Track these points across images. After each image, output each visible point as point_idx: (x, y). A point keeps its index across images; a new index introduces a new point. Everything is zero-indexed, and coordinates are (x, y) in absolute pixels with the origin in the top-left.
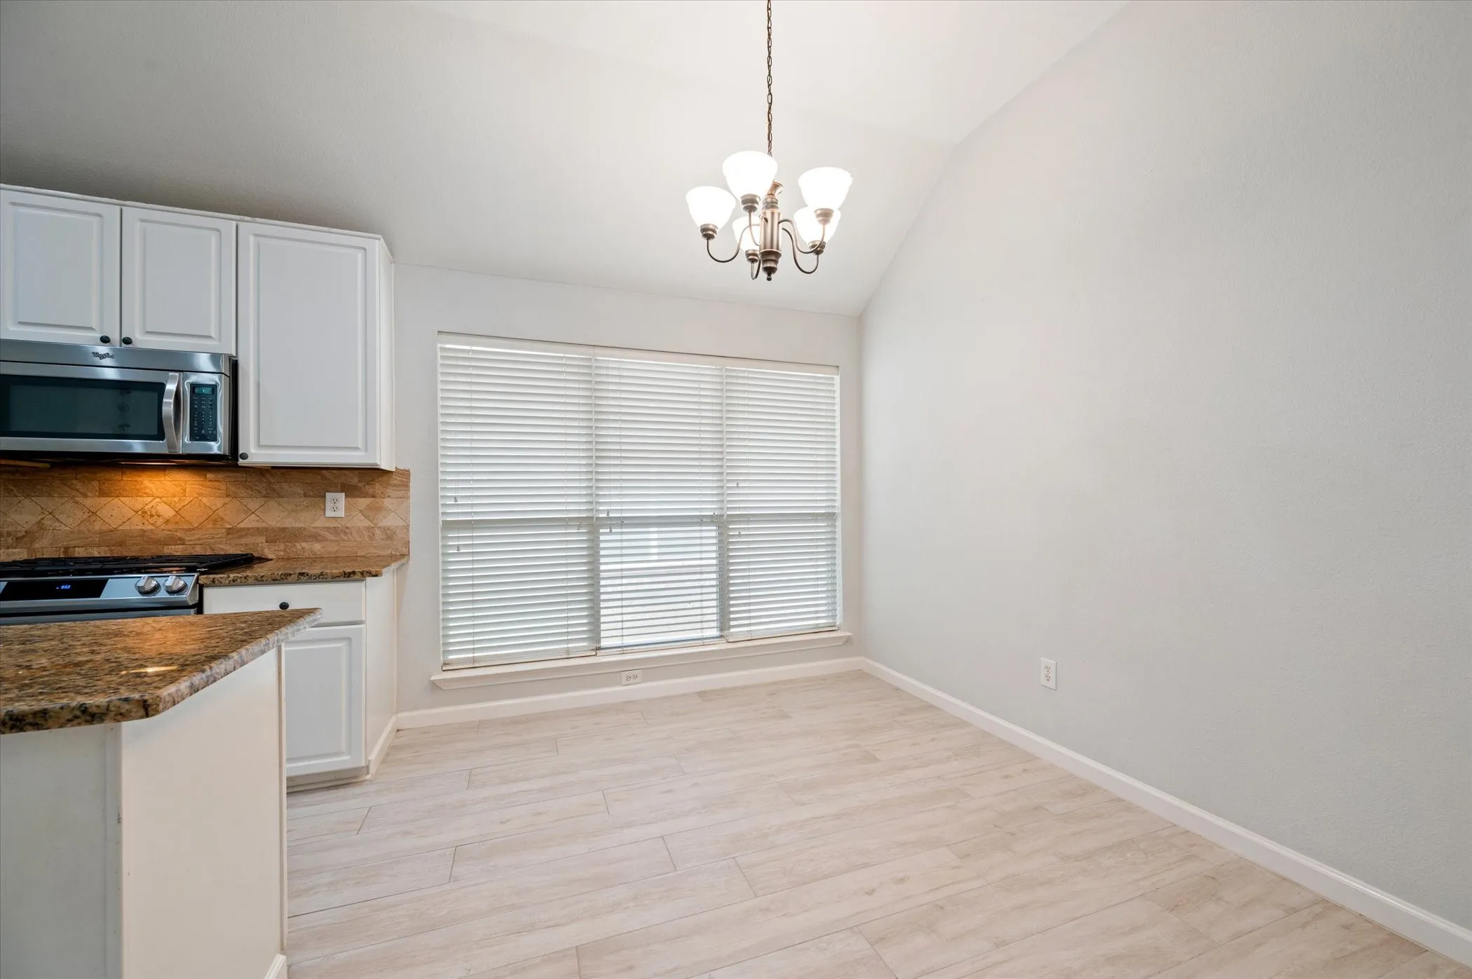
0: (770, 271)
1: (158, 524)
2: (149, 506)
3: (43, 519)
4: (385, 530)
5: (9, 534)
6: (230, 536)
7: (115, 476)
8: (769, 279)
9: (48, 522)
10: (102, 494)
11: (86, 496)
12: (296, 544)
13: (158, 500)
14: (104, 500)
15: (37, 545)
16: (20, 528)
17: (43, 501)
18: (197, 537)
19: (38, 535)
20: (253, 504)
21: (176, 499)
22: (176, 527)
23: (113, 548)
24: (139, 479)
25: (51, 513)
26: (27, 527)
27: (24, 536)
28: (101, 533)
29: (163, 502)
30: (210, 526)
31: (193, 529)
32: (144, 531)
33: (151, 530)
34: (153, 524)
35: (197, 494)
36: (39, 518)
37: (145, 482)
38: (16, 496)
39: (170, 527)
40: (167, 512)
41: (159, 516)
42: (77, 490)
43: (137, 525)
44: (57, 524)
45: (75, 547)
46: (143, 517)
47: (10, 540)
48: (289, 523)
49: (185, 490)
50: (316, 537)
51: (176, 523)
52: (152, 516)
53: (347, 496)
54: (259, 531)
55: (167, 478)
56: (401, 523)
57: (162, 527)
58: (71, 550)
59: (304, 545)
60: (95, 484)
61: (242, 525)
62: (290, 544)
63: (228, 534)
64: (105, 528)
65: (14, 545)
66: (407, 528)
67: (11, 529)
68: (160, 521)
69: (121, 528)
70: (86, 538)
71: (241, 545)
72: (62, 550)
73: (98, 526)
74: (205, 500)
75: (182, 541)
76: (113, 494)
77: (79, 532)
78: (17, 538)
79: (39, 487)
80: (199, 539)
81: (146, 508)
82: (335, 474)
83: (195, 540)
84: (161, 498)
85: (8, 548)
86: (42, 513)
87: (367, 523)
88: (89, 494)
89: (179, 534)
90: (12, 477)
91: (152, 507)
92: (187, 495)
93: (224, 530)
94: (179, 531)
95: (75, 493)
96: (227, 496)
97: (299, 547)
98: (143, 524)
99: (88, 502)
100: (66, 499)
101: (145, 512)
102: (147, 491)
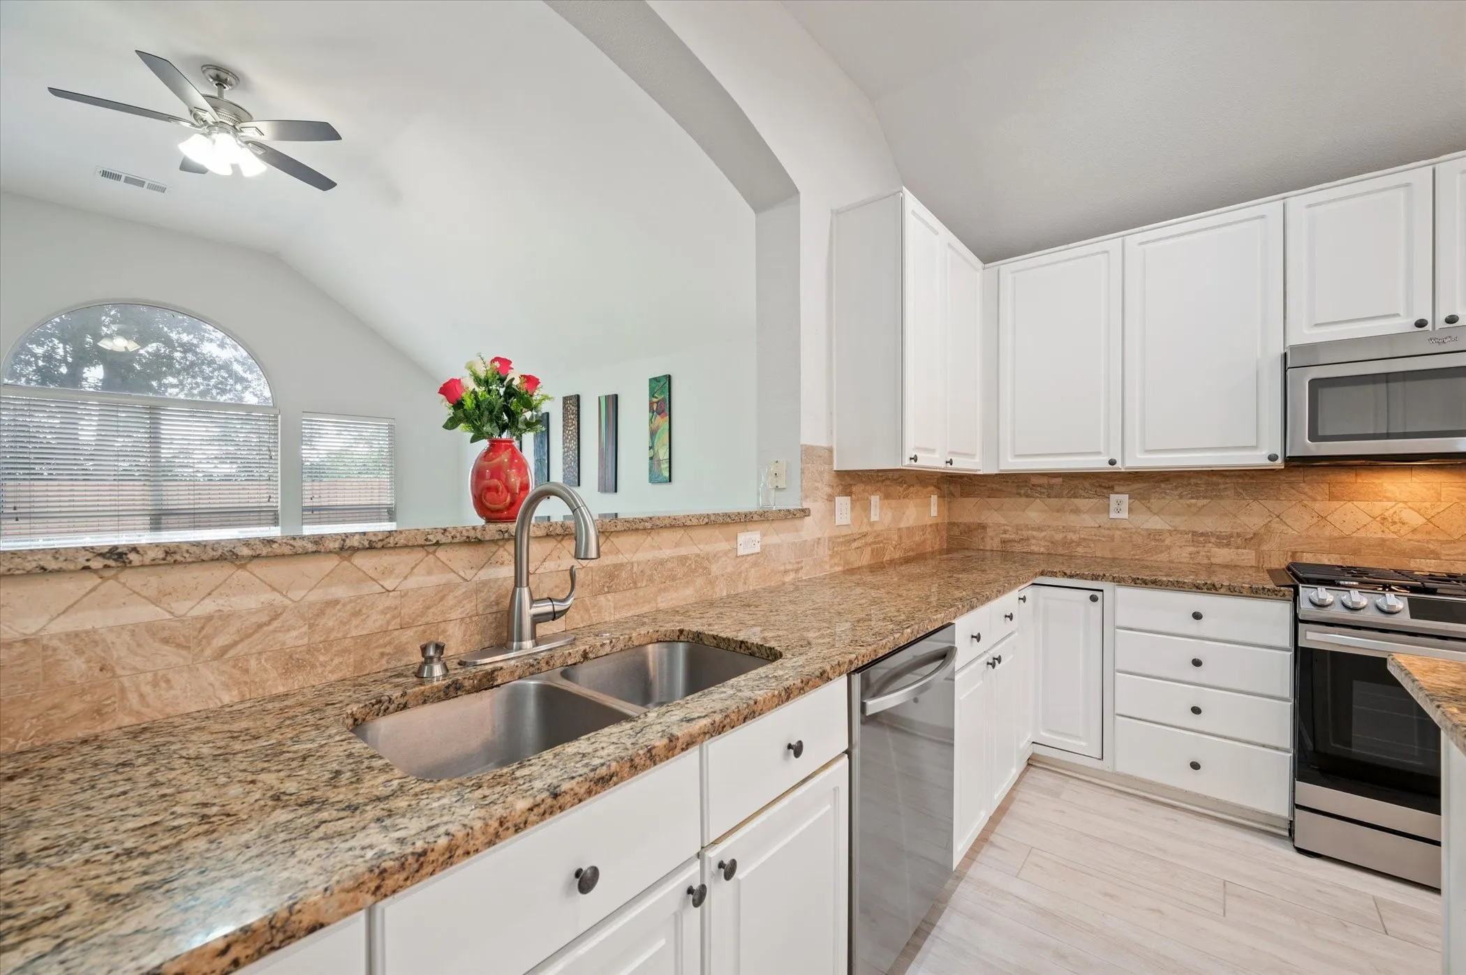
1: (1402, 532)
2: (1391, 511)
3: (1270, 522)
5: (1238, 535)
7: (1346, 477)
9: (1275, 525)
10: (1332, 497)
11: (1315, 500)
13: (1401, 505)
14: (1335, 504)
15: (1265, 548)
16: (1248, 530)
17: (1270, 504)
19: (1265, 537)
21: (1427, 504)
22: (1428, 537)
23: (1346, 556)
24: (1377, 481)
25: (1278, 517)
26: (1255, 529)
27: (1252, 538)
28: (1331, 539)
29: (1410, 508)
31: (1451, 542)
32: (1383, 540)
33: (1394, 539)
34: (1394, 532)
35: (1458, 498)
36: (1266, 521)
37: (1384, 484)
38: (1244, 499)
39: (1418, 536)
40: (1416, 520)
41: (1403, 524)
42: (1305, 494)
43: (1375, 532)
44: (1285, 527)
45: (1302, 552)
46: (1382, 524)
47: (1239, 541)
49: (1440, 494)
51: (1428, 533)
52: (1394, 523)
55: (1415, 480)
57: (1409, 536)
58: (1298, 554)
60: (1326, 486)
64: (1336, 534)
65: (1243, 545)
67: (1241, 530)
68: (1405, 530)
69: (1354, 535)
70: (1315, 544)
72: (1290, 554)
73: (1328, 532)
75: (1435, 555)
76: (1345, 498)
77: (1309, 537)
78: (1246, 539)
79: (1266, 490)
81: (1386, 514)
83: (1456, 555)
84: (1405, 502)
85: (1238, 548)
86: (1270, 516)
88: (1319, 498)
89: (1431, 546)
90: (1241, 481)
91: (1395, 512)
92: (1442, 499)
94: (1432, 542)
95: (1303, 497)
98: (1383, 531)
99: (1318, 506)
100: (1294, 503)
101: (1384, 519)
102: (1387, 495)
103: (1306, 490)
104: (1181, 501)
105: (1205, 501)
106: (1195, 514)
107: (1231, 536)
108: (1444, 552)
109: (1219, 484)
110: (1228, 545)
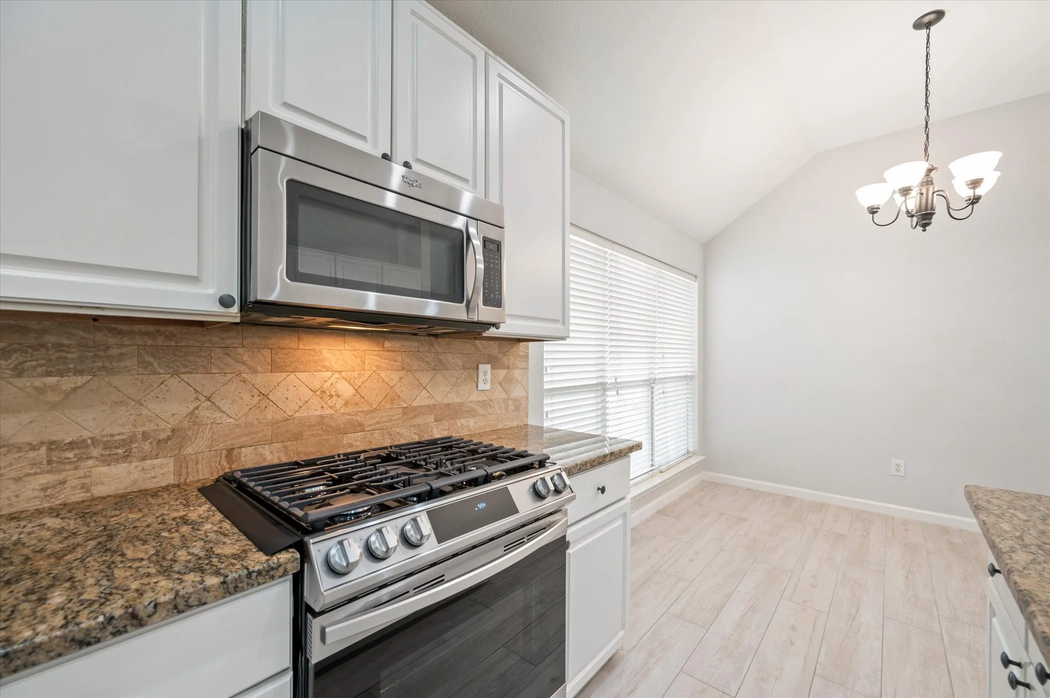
0: (924, 226)
1: (338, 406)
2: (328, 384)
3: (197, 408)
4: (515, 400)
5: (145, 436)
6: (405, 417)
7: (289, 342)
8: (924, 231)
9: (204, 413)
10: (275, 368)
11: (254, 371)
12: (457, 421)
13: (337, 375)
14: (278, 377)
15: (189, 450)
16: (163, 425)
17: (196, 379)
18: (377, 420)
19: (190, 433)
20: (424, 378)
21: (355, 374)
22: (356, 409)
23: (289, 443)
24: (317, 347)
25: (208, 399)
26: (173, 422)
27: (169, 438)
28: (274, 424)
29: (344, 378)
30: (388, 406)
31: (372, 411)
32: (322, 417)
33: (331, 415)
34: (331, 407)
35: (376, 367)
36: (192, 407)
37: (324, 351)
38: (156, 373)
39: (349, 409)
40: (346, 390)
41: (338, 396)
42: (244, 363)
43: (315, 409)
44: (218, 415)
45: (241, 447)
46: (322, 398)
47: (147, 446)
48: (453, 398)
49: (364, 362)
50: (471, 413)
51: (356, 404)
52: (331, 396)
53: (492, 368)
54: (430, 408)
55: (347, 347)
56: (524, 394)
57: (342, 410)
58: (235, 452)
59: (463, 421)
60: (267, 353)
61: (415, 404)
62: (452, 422)
63: (404, 414)
64: (279, 416)
65: (154, 453)
66: (527, 398)
67: (149, 427)
68: (339, 403)
69: (297, 415)
70: (256, 433)
71: (414, 426)
72: (225, 452)
73: (270, 414)
74: (383, 374)
75: (360, 427)
76: (288, 369)
77: (248, 424)
78: (159, 441)
79: (191, 358)
80: (378, 423)
81: (325, 386)
82: (484, 344)
83: (375, 424)
84: (340, 372)
85: (144, 459)
86: (197, 398)
87: (504, 396)
88: (260, 369)
89: (358, 418)
90: (150, 342)
91: (332, 384)
92: (366, 369)
93: (400, 411)
94: (359, 414)
95: (242, 368)
96: (403, 369)
97: (459, 424)
98: (322, 407)
99: (259, 380)
100: (230, 376)
101: (323, 392)
102: (326, 364)
103: (246, 358)
104: (21, 382)
105: (80, 380)
106: (54, 406)
107: (132, 439)
108: (369, 423)
109: (107, 348)
110: (126, 457)
